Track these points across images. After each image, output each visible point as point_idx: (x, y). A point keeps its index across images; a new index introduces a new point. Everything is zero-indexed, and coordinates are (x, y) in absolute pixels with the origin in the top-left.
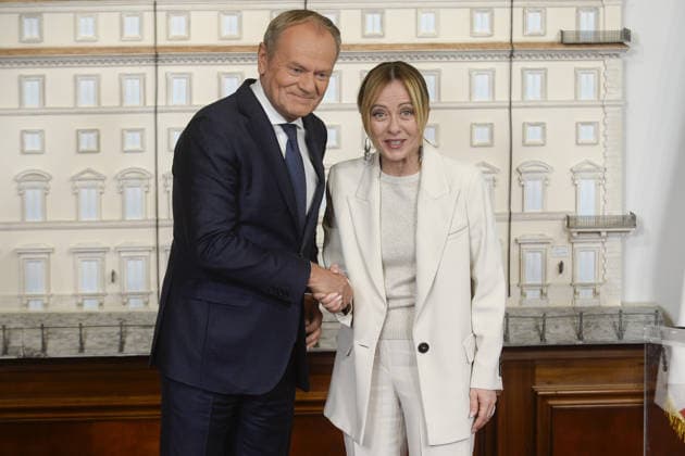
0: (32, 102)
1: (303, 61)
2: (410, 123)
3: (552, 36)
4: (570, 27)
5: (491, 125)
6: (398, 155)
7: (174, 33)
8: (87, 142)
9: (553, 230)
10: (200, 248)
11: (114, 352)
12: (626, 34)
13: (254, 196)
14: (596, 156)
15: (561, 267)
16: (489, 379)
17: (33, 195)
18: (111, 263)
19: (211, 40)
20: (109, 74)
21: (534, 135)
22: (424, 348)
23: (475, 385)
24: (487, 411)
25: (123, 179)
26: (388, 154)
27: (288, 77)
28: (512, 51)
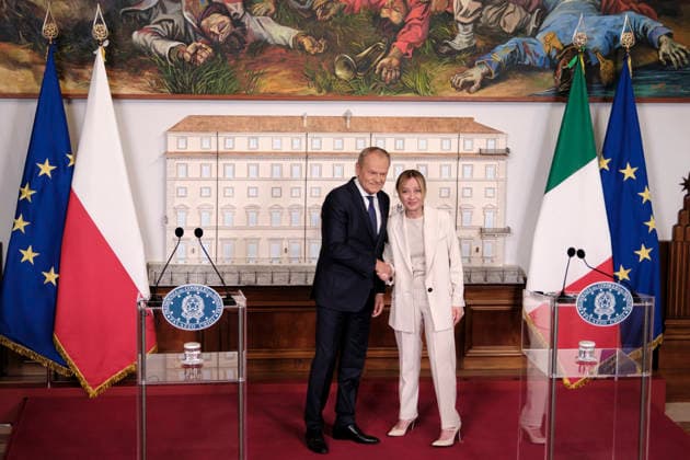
0: (253, 175)
1: (374, 169)
2: (419, 195)
3: (476, 151)
4: (483, 147)
5: (449, 189)
6: (414, 207)
7: (314, 146)
8: (276, 192)
9: (475, 233)
10: (331, 248)
11: (286, 284)
12: (508, 150)
13: (355, 227)
14: (494, 202)
15: (477, 250)
16: (460, 302)
17: (252, 215)
18: (285, 244)
19: (330, 150)
20: (286, 164)
21: (467, 193)
22: (430, 290)
23: (454, 305)
24: (459, 317)
25: (291, 209)
26: (411, 208)
27: (370, 177)
28: (459, 157)
